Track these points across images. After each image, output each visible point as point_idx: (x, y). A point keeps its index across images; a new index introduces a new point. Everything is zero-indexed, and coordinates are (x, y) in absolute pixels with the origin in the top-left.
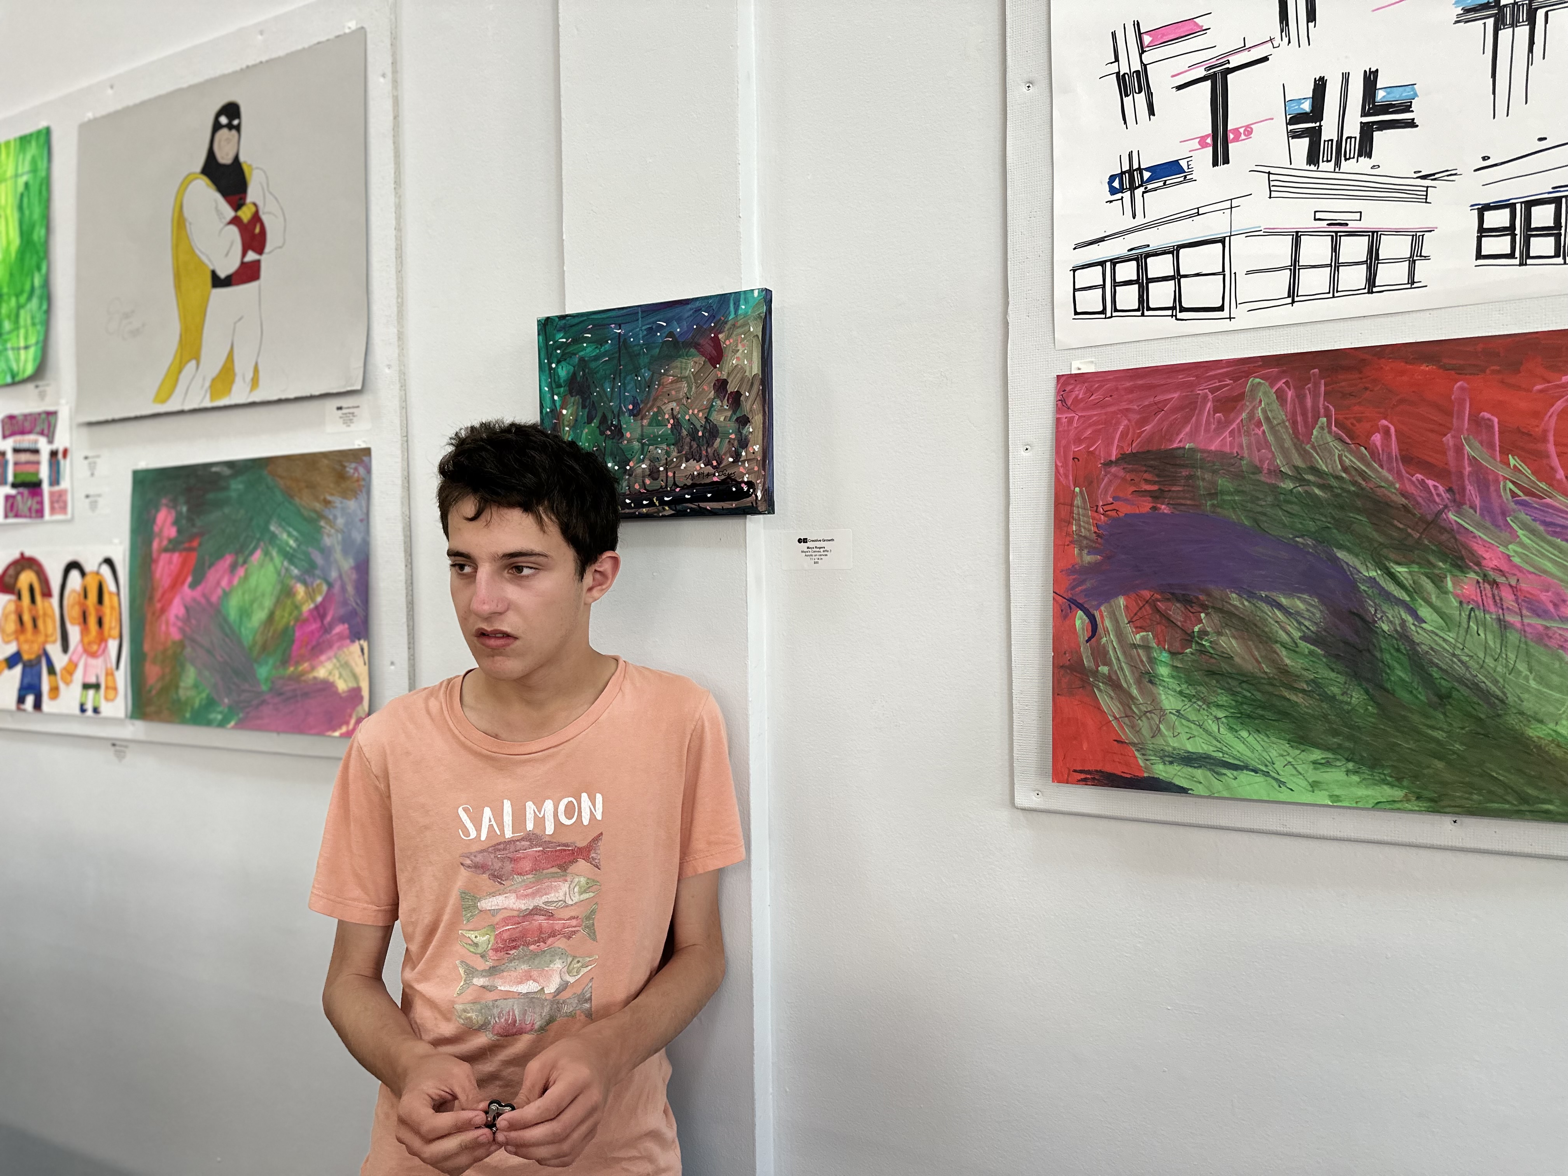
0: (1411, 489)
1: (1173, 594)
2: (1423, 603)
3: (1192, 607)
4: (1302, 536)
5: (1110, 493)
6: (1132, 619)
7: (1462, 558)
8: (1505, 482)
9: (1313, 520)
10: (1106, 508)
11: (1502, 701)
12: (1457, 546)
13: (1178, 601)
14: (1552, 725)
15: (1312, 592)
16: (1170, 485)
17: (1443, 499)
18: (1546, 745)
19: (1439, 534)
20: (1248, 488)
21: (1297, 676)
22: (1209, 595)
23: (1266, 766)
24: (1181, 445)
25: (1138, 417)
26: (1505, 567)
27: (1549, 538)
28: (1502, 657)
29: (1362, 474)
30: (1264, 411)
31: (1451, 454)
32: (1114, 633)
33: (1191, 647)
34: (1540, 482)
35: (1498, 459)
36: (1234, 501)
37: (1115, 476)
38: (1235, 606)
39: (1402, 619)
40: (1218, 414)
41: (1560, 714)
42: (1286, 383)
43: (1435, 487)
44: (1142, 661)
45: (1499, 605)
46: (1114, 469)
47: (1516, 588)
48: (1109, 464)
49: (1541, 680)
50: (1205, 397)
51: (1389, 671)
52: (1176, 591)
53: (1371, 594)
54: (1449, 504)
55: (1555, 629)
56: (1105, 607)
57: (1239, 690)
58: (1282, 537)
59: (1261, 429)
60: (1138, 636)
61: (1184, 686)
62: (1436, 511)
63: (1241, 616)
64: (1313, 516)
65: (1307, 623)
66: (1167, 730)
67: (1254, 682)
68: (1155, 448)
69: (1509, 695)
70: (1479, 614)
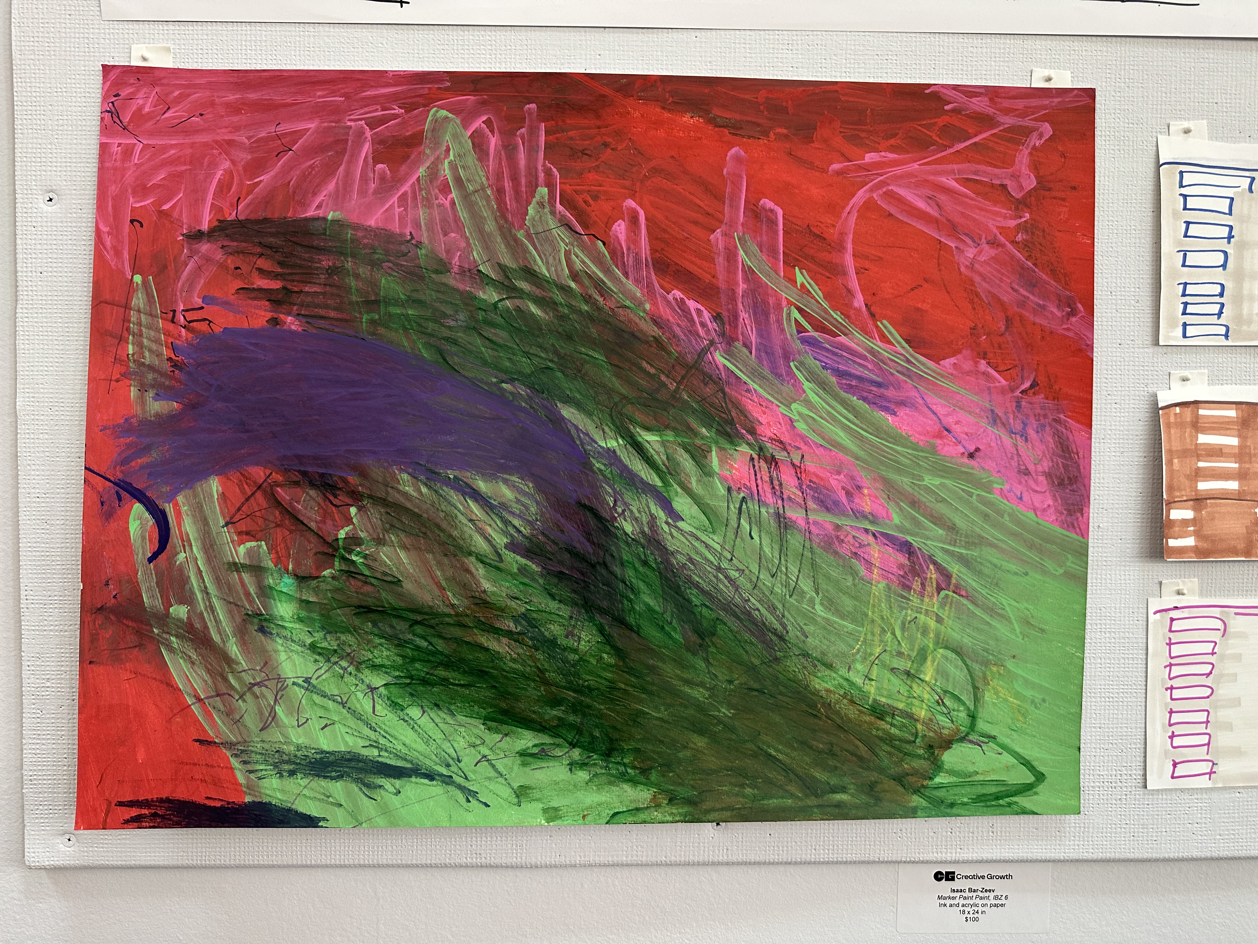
0: (666, 313)
1: (304, 474)
2: (679, 490)
3: (335, 497)
4: (511, 381)
5: (199, 287)
6: (231, 518)
7: (731, 422)
8: (789, 309)
9: (527, 354)
10: (191, 316)
11: (781, 638)
12: (726, 403)
13: (312, 485)
14: (843, 672)
15: (527, 472)
16: (303, 282)
17: (708, 332)
18: (838, 702)
19: (702, 385)
20: (429, 295)
21: (502, 610)
22: (363, 474)
23: (448, 765)
24: (320, 212)
25: (249, 157)
26: (786, 438)
27: (843, 394)
28: (781, 572)
29: (599, 285)
30: (453, 167)
31: (720, 260)
32: (199, 544)
33: (332, 567)
34: (834, 310)
35: (782, 274)
36: (407, 316)
37: (208, 259)
38: (406, 495)
39: (652, 515)
40: (380, 166)
41: (853, 655)
42: (488, 122)
43: (698, 311)
44: (248, 594)
45: (778, 493)
46: (205, 247)
47: (800, 467)
48: (196, 236)
49: (830, 604)
50: (360, 134)
51: (632, 597)
52: (310, 469)
53: (609, 476)
54: (717, 339)
55: (848, 528)
56: (185, 497)
57: (410, 636)
58: (481, 381)
59: (449, 198)
60: (242, 549)
61: (318, 635)
62: (699, 349)
63: (416, 510)
64: (527, 350)
65: (516, 522)
66: (287, 715)
67: (433, 622)
68: (276, 215)
69: (789, 628)
70: (753, 506)
